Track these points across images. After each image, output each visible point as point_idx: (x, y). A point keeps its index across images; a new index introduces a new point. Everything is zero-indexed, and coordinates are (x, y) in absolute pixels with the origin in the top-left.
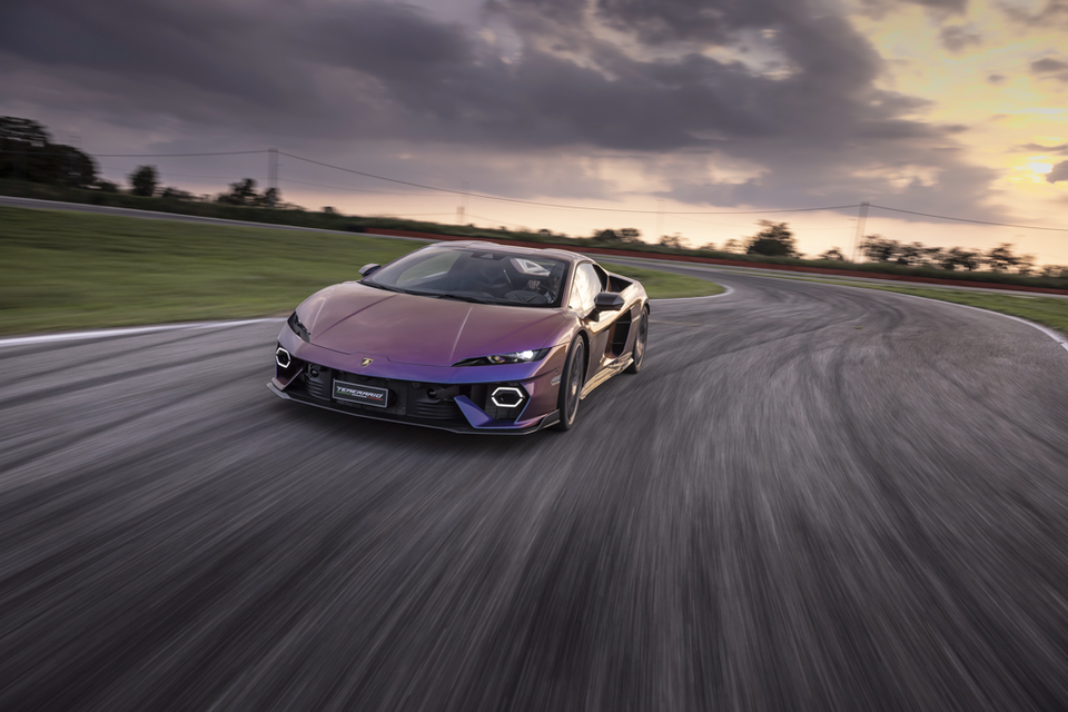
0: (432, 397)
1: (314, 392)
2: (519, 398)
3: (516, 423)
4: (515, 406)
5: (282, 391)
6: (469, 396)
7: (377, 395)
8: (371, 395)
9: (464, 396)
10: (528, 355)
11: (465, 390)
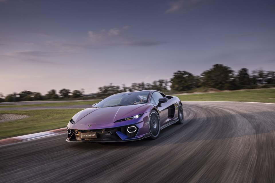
0: (109, 133)
1: (78, 138)
2: (135, 129)
3: (136, 137)
4: (134, 132)
5: (69, 140)
6: (121, 131)
7: (93, 135)
8: (92, 135)
9: (119, 131)
10: (137, 116)
11: (119, 129)
